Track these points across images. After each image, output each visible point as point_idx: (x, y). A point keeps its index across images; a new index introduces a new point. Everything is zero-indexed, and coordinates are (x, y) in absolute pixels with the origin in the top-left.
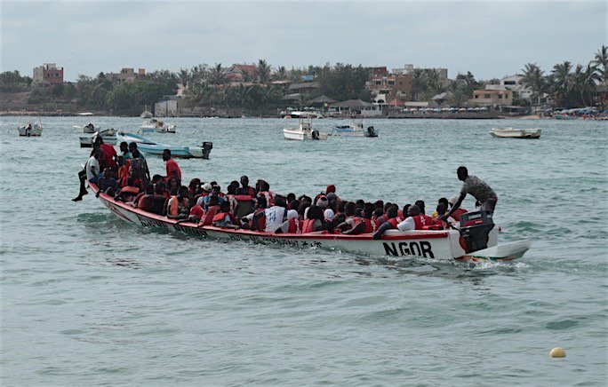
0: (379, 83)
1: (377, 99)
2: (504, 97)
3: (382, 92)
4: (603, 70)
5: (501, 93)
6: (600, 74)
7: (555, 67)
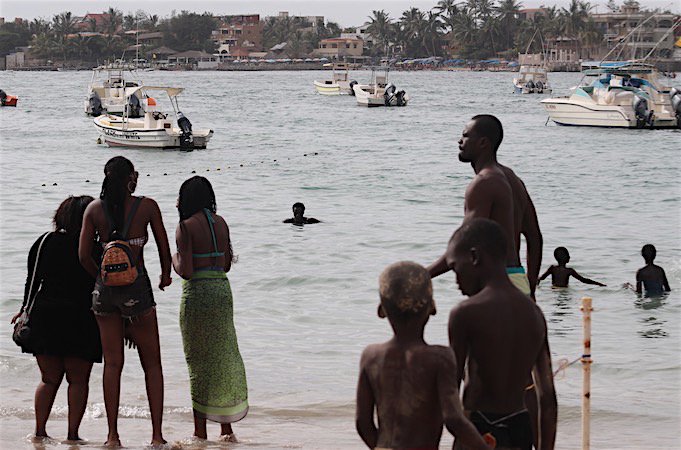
0: (227, 32)
1: (220, 50)
2: (352, 46)
3: (227, 42)
4: (449, 17)
5: (348, 42)
6: (443, 21)
7: (404, 14)
